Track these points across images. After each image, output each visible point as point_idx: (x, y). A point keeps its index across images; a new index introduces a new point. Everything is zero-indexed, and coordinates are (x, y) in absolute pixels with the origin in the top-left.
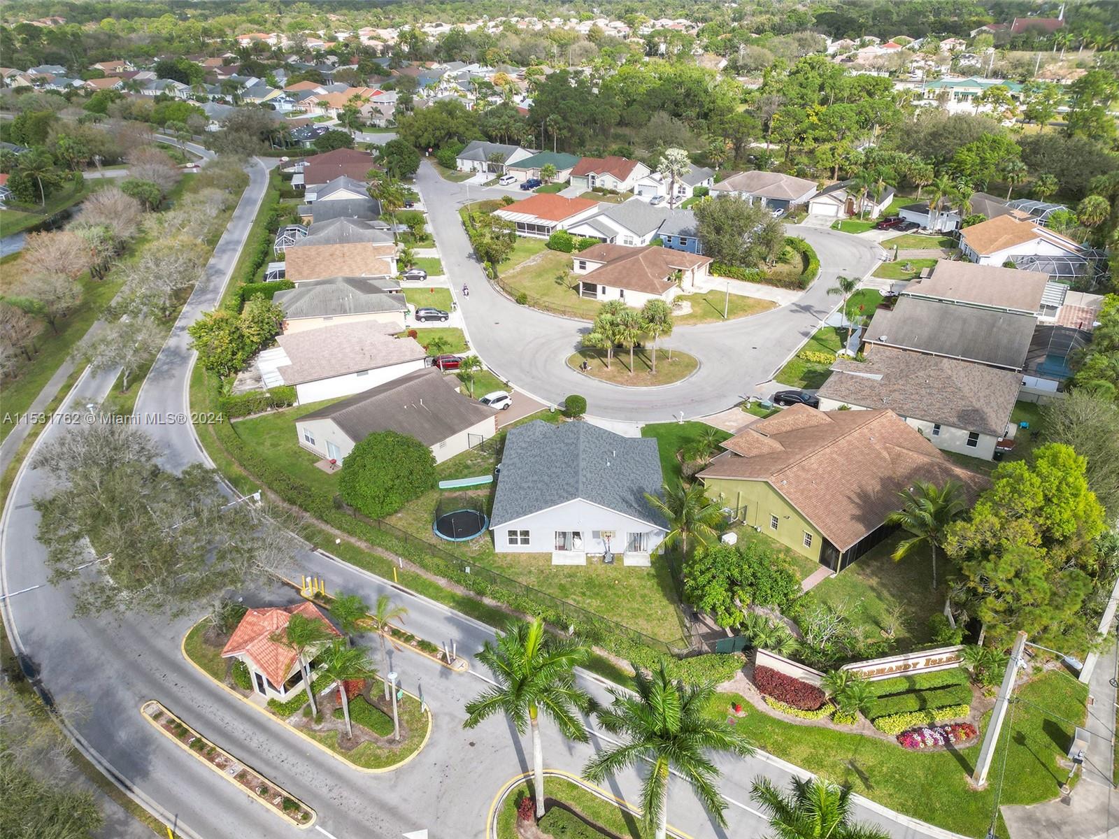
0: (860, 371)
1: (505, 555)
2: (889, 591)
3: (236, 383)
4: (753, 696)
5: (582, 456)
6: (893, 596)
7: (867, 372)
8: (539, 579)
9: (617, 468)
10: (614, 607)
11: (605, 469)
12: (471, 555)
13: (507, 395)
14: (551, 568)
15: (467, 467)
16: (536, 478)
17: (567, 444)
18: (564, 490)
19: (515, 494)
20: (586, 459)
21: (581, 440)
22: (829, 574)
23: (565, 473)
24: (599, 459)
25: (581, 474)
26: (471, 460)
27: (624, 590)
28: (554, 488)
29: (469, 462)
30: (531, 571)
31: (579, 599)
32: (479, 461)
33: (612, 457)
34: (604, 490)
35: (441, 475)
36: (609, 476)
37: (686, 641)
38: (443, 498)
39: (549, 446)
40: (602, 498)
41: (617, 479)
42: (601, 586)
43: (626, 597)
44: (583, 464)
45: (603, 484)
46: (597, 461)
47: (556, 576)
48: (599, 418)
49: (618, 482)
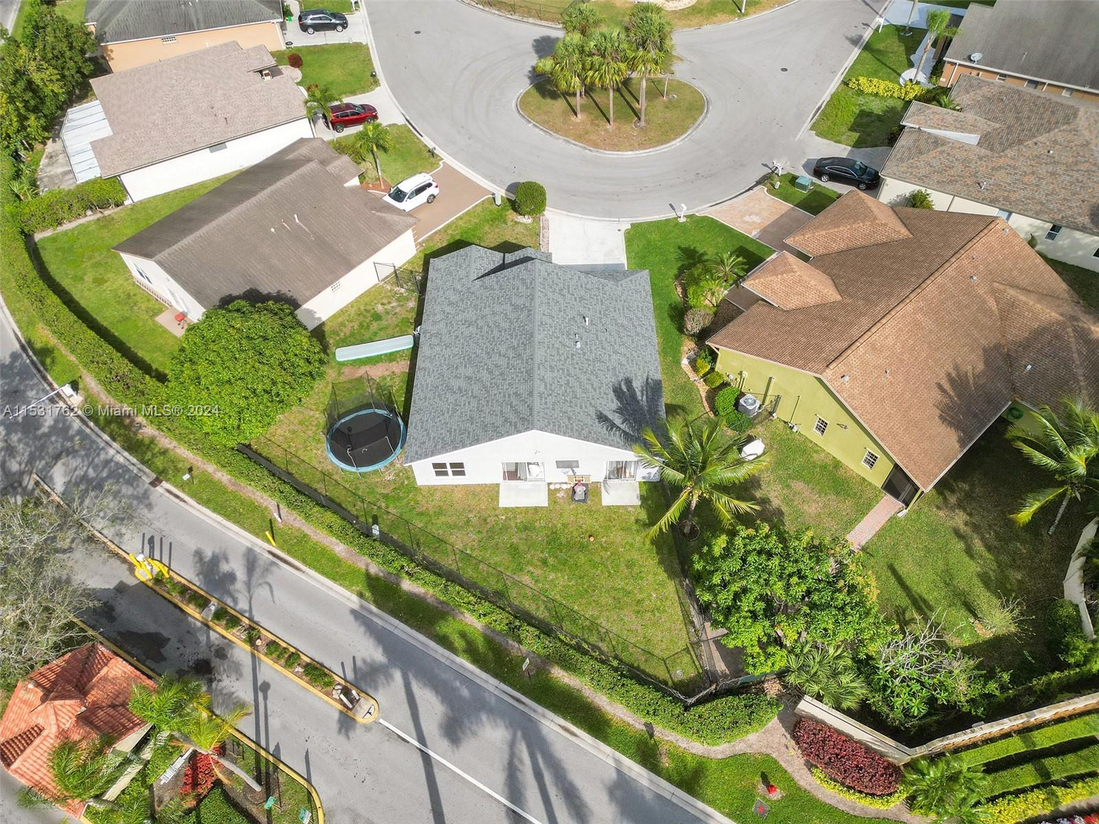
0: (946, 128)
1: (432, 490)
2: (983, 539)
3: (44, 161)
4: (792, 759)
5: (538, 337)
6: (989, 548)
7: (957, 129)
8: (480, 536)
9: (591, 350)
10: (588, 587)
11: (573, 355)
12: (383, 491)
13: (431, 181)
14: (497, 512)
15: (377, 317)
16: (470, 371)
17: (516, 307)
18: (511, 407)
19: (440, 400)
20: (544, 343)
21: (537, 301)
22: (896, 510)
23: (513, 370)
24: (565, 337)
25: (536, 377)
26: (382, 304)
27: (602, 553)
28: (497, 401)
29: (380, 308)
30: (468, 521)
31: (538, 572)
32: (394, 304)
33: (583, 327)
34: (571, 402)
35: (338, 335)
36: (580, 369)
37: (692, 653)
38: (342, 379)
39: (489, 306)
40: (569, 419)
41: (592, 372)
42: (569, 546)
43: (606, 567)
44: (540, 354)
45: (571, 388)
46: (560, 342)
47: (505, 528)
48: (566, 213)
49: (593, 378)
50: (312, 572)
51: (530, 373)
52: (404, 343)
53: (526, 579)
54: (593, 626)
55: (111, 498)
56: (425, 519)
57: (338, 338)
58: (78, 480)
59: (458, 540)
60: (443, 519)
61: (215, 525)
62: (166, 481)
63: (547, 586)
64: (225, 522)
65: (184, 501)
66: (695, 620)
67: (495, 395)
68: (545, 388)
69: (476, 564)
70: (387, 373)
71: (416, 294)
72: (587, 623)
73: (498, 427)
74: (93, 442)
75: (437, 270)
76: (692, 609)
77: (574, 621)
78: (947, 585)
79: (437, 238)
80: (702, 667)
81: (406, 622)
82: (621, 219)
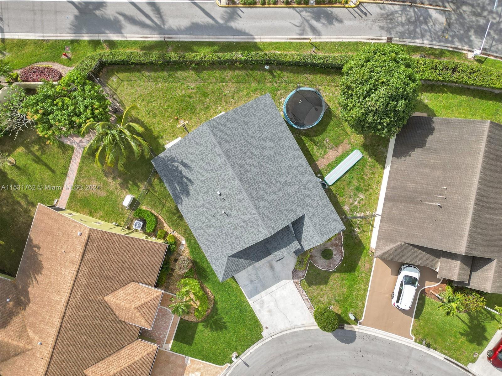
8: (224, 94)
9: (213, 196)
10: (166, 96)
11: (218, 185)
12: (281, 91)
13: (398, 304)
14: (224, 109)
15: (358, 189)
16: (266, 152)
17: (263, 199)
18: (227, 134)
19: (272, 132)
20: (233, 180)
21: (252, 206)
22: (59, 202)
23: (240, 156)
24: (227, 193)
25: (223, 155)
26: (362, 199)
27: (168, 114)
28: (238, 137)
29: (362, 196)
30: (233, 98)
31: (190, 91)
32: (356, 203)
33: (224, 208)
34: (202, 154)
35: (369, 166)
36: (210, 178)
37: (113, 90)
38: (346, 141)
39: (281, 197)
40: (197, 144)
41: (205, 182)
42: (184, 110)
43: (164, 109)
44: (230, 172)
45: (207, 163)
46: (227, 188)
47: (215, 103)
48: (307, 328)
49: (202, 179)
50: (284, 41)
51: (228, 157)
52: (331, 178)
53: (193, 85)
54: (155, 79)
55: (403, 21)
56: (253, 89)
57: (368, 164)
58: (427, 20)
59: (231, 87)
60: (245, 93)
62: (385, 43)
63: (183, 87)
64: (341, 40)
65: (368, 39)
66: (118, 105)
67: (241, 140)
68: (215, 151)
69: (217, 80)
70: (326, 156)
71: (349, 215)
72: (158, 80)
73: (227, 121)
74: (440, 41)
75: (335, 220)
76: (122, 109)
77: (164, 78)
78: (30, 175)
79: (367, 266)
80: (107, 86)
81: (230, 42)
82: (271, 338)
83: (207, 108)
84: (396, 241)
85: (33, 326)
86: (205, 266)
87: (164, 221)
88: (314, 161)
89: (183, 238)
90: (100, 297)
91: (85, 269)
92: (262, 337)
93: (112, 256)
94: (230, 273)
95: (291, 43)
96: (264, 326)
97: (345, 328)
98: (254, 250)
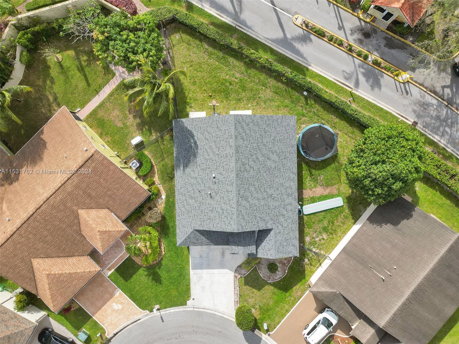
5: (233, 175)
8: (259, 96)
9: (208, 176)
10: (212, 72)
11: (216, 169)
12: (306, 118)
13: (308, 336)
14: (252, 108)
15: (325, 229)
16: (268, 163)
17: (246, 199)
18: (246, 132)
19: (282, 149)
20: (231, 172)
21: (235, 200)
22: (80, 112)
23: (246, 156)
24: (221, 180)
25: (233, 148)
26: (324, 239)
27: (206, 88)
28: (253, 139)
29: (325, 236)
30: (265, 103)
31: (233, 79)
32: (317, 239)
33: (211, 190)
34: (217, 138)
35: (344, 216)
36: (213, 160)
37: (172, 45)
38: (337, 186)
39: (261, 205)
40: (218, 127)
41: (207, 161)
42: (220, 92)
43: (205, 82)
44: (233, 164)
45: (217, 147)
46: (223, 175)
47: (249, 99)
48: (225, 316)
49: (207, 157)
50: (331, 79)
51: (237, 152)
52: (308, 209)
53: (238, 75)
54: (210, 54)
55: (434, 115)
56: (284, 104)
57: (344, 213)
58: (453, 125)
59: (268, 93)
60: (276, 104)
61: (380, 102)
62: (410, 125)
63: (229, 72)
64: (376, 103)
65: (398, 114)
66: (169, 58)
67: (254, 143)
68: (229, 142)
69: (260, 82)
70: (314, 190)
71: (306, 246)
72: (212, 56)
73: (252, 122)
74: (454, 147)
75: (294, 245)
76: (170, 63)
77: (218, 57)
78: (68, 77)
79: (299, 293)
80: (169, 39)
81: (287, 57)
82: (192, 309)
83: (239, 100)
84: (333, 288)
85: (9, 201)
86: (171, 225)
87: (156, 172)
88: (302, 189)
89: (165, 194)
90: (75, 208)
91: (75, 179)
92: (186, 304)
93: (102, 180)
94: (188, 243)
95: (335, 84)
96: (192, 297)
97: (255, 332)
98: (217, 235)
